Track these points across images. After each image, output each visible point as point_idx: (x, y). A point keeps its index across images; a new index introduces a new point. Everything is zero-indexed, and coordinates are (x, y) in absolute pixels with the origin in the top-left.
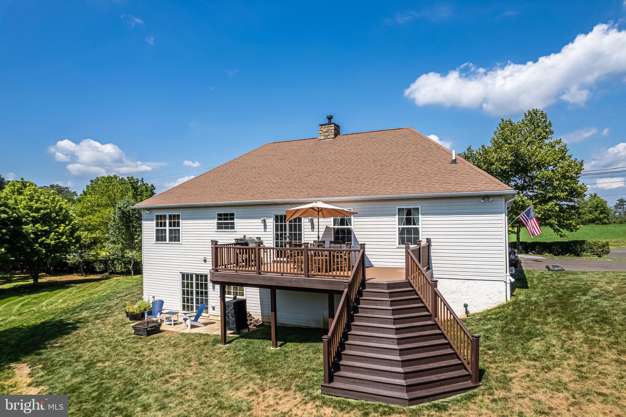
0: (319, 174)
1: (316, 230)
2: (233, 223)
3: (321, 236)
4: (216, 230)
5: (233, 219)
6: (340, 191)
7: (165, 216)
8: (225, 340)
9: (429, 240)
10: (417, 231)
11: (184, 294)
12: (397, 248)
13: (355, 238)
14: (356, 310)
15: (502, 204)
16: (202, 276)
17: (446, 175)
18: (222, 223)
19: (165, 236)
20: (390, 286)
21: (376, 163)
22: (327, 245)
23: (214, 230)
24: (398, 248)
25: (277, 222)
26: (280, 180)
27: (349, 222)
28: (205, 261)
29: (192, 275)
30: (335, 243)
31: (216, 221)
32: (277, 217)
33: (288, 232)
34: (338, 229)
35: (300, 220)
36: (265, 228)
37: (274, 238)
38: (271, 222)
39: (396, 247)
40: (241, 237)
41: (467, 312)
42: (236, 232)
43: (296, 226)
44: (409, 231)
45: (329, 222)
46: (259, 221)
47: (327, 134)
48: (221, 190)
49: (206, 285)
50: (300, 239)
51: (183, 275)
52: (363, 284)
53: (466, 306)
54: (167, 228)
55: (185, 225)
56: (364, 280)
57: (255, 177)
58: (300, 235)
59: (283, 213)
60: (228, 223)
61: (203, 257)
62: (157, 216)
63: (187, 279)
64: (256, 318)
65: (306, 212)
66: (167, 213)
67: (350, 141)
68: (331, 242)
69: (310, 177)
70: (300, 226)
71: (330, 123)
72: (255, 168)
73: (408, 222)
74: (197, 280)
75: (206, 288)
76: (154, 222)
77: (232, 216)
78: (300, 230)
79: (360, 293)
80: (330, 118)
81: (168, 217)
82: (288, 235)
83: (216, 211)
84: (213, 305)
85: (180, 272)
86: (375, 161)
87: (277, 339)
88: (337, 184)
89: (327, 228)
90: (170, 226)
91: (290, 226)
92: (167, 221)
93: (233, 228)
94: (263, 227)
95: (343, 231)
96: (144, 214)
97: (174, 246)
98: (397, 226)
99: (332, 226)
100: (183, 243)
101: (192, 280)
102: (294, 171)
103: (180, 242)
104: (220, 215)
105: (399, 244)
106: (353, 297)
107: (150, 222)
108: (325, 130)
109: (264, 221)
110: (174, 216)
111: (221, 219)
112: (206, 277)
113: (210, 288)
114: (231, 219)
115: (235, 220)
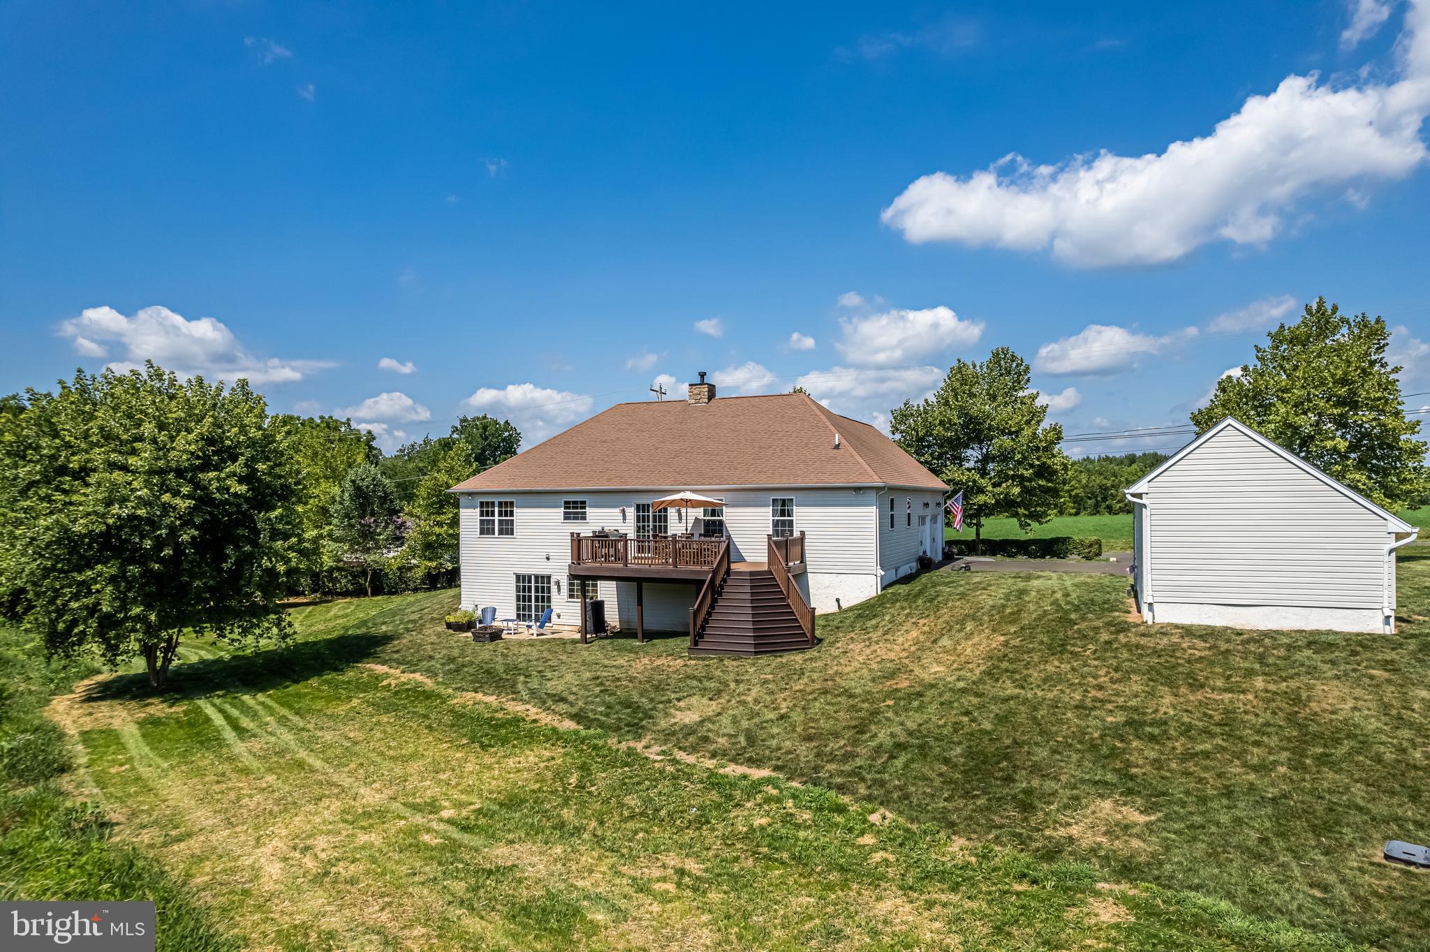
0: (689, 454)
1: (684, 521)
2: (585, 513)
3: (689, 529)
4: (563, 521)
5: (585, 508)
6: (711, 478)
7: (493, 503)
8: (585, 640)
9: (803, 533)
10: (791, 523)
11: (518, 600)
13: (727, 530)
14: (720, 594)
15: (873, 497)
16: (543, 577)
17: (825, 464)
18: (570, 513)
19: (494, 529)
20: (751, 573)
21: (755, 444)
22: (696, 538)
23: (560, 520)
25: (638, 511)
27: (721, 513)
28: (548, 559)
29: (530, 577)
30: (705, 536)
32: (638, 508)
33: (651, 524)
34: (709, 521)
35: (665, 510)
36: (624, 518)
37: (635, 529)
38: (631, 512)
40: (599, 529)
41: (839, 607)
42: (587, 523)
43: (662, 518)
44: (783, 523)
45: (699, 513)
46: (617, 510)
47: (699, 397)
48: (566, 471)
49: (549, 588)
50: (666, 532)
51: (518, 577)
52: (728, 572)
53: (838, 600)
54: (496, 518)
55: (522, 516)
56: (729, 568)
57: (608, 456)
58: (666, 527)
59: (645, 502)
60: (577, 513)
61: (545, 554)
62: (482, 504)
63: (524, 582)
64: (613, 624)
65: (672, 503)
66: (496, 500)
67: (728, 409)
68: (700, 535)
70: (666, 517)
71: (702, 383)
72: (605, 442)
73: (783, 513)
74: (536, 582)
75: (549, 591)
76: (478, 510)
77: (583, 504)
78: (666, 521)
79: (724, 580)
80: (703, 375)
81: (496, 504)
82: (651, 526)
83: (561, 497)
84: (559, 611)
85: (514, 574)
86: (753, 440)
87: (643, 638)
88: (708, 470)
89: (696, 519)
90: (500, 515)
91: (654, 517)
92: (496, 509)
93: (585, 518)
94: (622, 517)
95: (714, 522)
96: (463, 500)
97: (505, 541)
98: (771, 518)
99: (701, 517)
100: (518, 537)
101: (530, 582)
102: (657, 449)
103: (515, 536)
104: (566, 503)
106: (718, 582)
107: (472, 510)
108: (696, 392)
109: (623, 512)
110: (506, 503)
111: (569, 508)
112: (549, 577)
113: (554, 588)
114: (581, 508)
115: (587, 508)
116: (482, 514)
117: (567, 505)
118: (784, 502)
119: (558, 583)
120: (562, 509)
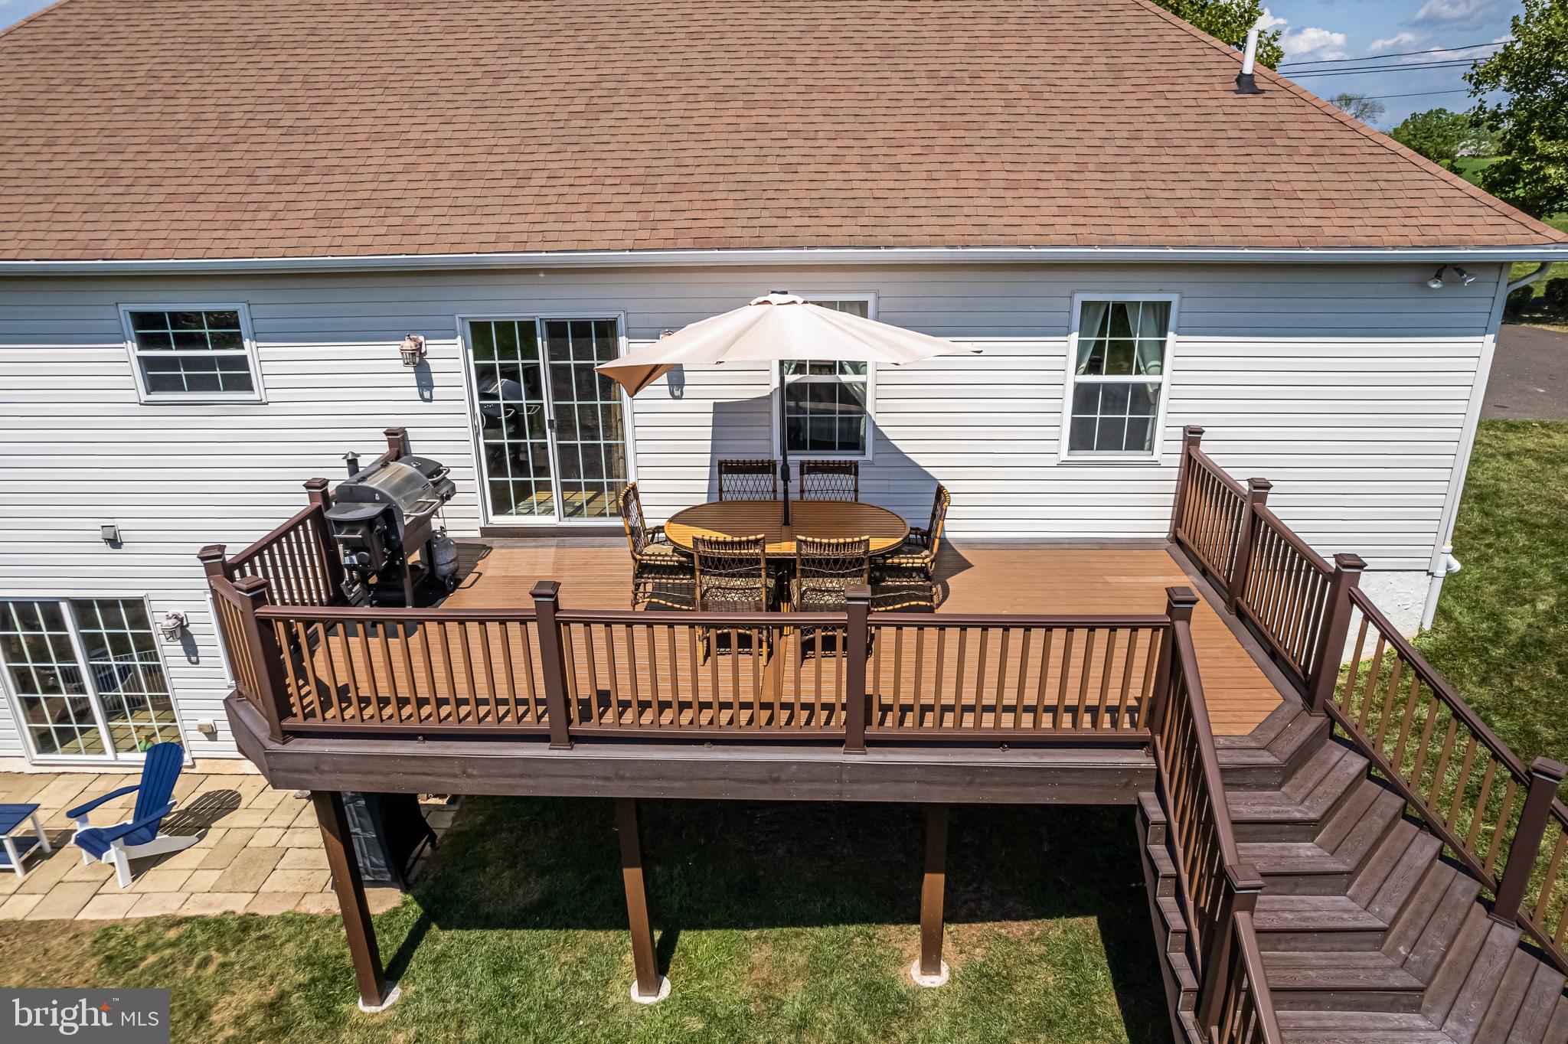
2: (242, 363)
4: (145, 397)
5: (236, 341)
10: (1145, 399)
12: (1059, 466)
16: (108, 605)
18: (169, 363)
23: (132, 396)
24: (1063, 464)
25: (482, 352)
26: (446, 131)
28: (114, 542)
32: (479, 334)
33: (546, 403)
36: (425, 382)
37: (475, 427)
38: (451, 356)
39: (1053, 460)
42: (260, 403)
43: (591, 375)
44: (1114, 396)
46: (390, 353)
48: (112, 176)
60: (208, 363)
61: (97, 524)
63: (28, 623)
69: (606, 120)
74: (86, 623)
77: (227, 331)
82: (549, 415)
83: (115, 297)
91: (560, 373)
93: (244, 384)
94: (413, 381)
95: (821, 395)
104: (142, 320)
105: (1073, 447)
109: (418, 362)
111: (163, 342)
112: (136, 608)
113: (170, 653)
114: (220, 342)
115: (246, 343)
117: (149, 328)
118: (1119, 316)
119: (182, 632)
120: (131, 350)
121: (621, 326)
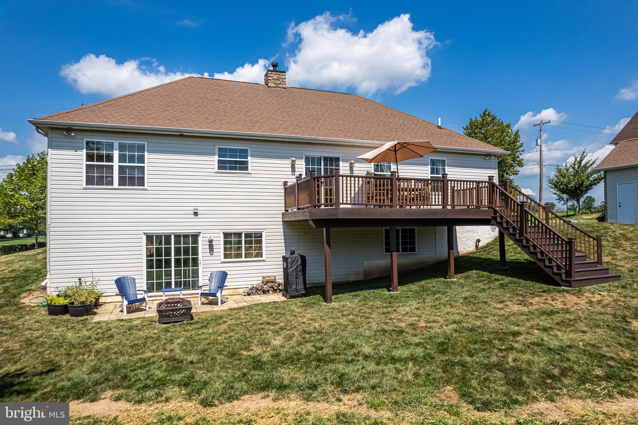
2: (246, 163)
4: (217, 171)
5: (245, 157)
6: (380, 138)
7: (109, 145)
11: (150, 266)
15: (495, 162)
16: (187, 236)
18: (226, 162)
19: (110, 177)
23: (213, 170)
25: (307, 163)
28: (196, 214)
29: (168, 237)
31: (216, 158)
32: (307, 159)
36: (293, 170)
38: (301, 164)
42: (249, 174)
45: (369, 168)
46: (286, 161)
47: (278, 82)
49: (196, 250)
51: (150, 237)
53: (479, 241)
54: (116, 164)
55: (158, 163)
60: (236, 162)
61: (191, 209)
63: (159, 243)
66: (114, 141)
74: (177, 242)
76: (83, 152)
77: (244, 153)
81: (116, 146)
83: (216, 144)
85: (144, 233)
90: (122, 159)
92: (116, 153)
93: (245, 169)
94: (290, 170)
97: (131, 193)
98: (429, 175)
100: (149, 188)
101: (167, 242)
103: (146, 187)
108: (275, 77)
109: (293, 163)
110: (131, 145)
111: (225, 157)
112: (196, 237)
113: (203, 249)
114: (241, 157)
115: (249, 158)
116: (90, 157)
117: (222, 152)
119: (209, 243)
121: (341, 159)
